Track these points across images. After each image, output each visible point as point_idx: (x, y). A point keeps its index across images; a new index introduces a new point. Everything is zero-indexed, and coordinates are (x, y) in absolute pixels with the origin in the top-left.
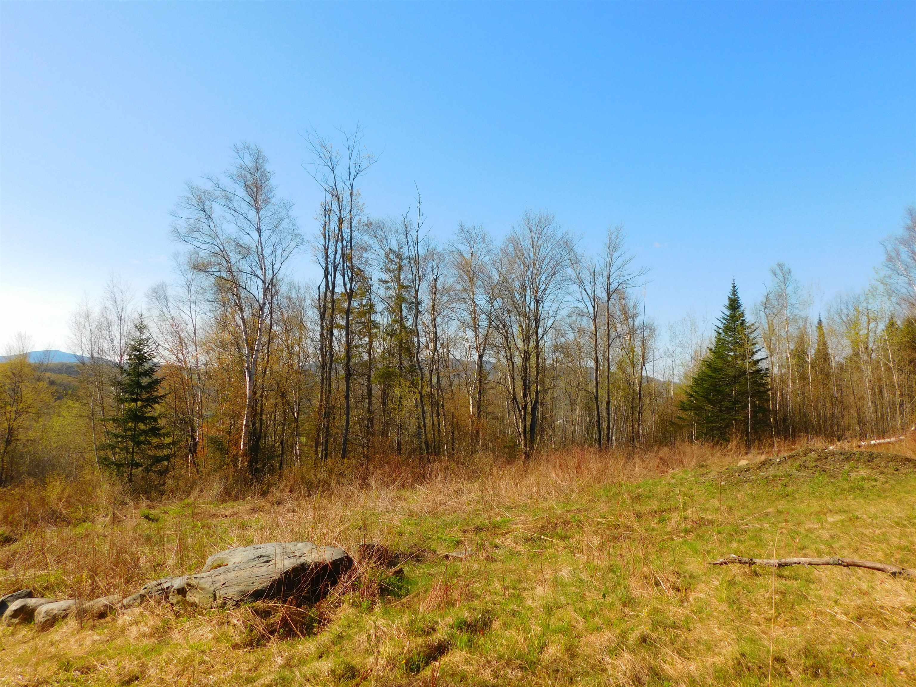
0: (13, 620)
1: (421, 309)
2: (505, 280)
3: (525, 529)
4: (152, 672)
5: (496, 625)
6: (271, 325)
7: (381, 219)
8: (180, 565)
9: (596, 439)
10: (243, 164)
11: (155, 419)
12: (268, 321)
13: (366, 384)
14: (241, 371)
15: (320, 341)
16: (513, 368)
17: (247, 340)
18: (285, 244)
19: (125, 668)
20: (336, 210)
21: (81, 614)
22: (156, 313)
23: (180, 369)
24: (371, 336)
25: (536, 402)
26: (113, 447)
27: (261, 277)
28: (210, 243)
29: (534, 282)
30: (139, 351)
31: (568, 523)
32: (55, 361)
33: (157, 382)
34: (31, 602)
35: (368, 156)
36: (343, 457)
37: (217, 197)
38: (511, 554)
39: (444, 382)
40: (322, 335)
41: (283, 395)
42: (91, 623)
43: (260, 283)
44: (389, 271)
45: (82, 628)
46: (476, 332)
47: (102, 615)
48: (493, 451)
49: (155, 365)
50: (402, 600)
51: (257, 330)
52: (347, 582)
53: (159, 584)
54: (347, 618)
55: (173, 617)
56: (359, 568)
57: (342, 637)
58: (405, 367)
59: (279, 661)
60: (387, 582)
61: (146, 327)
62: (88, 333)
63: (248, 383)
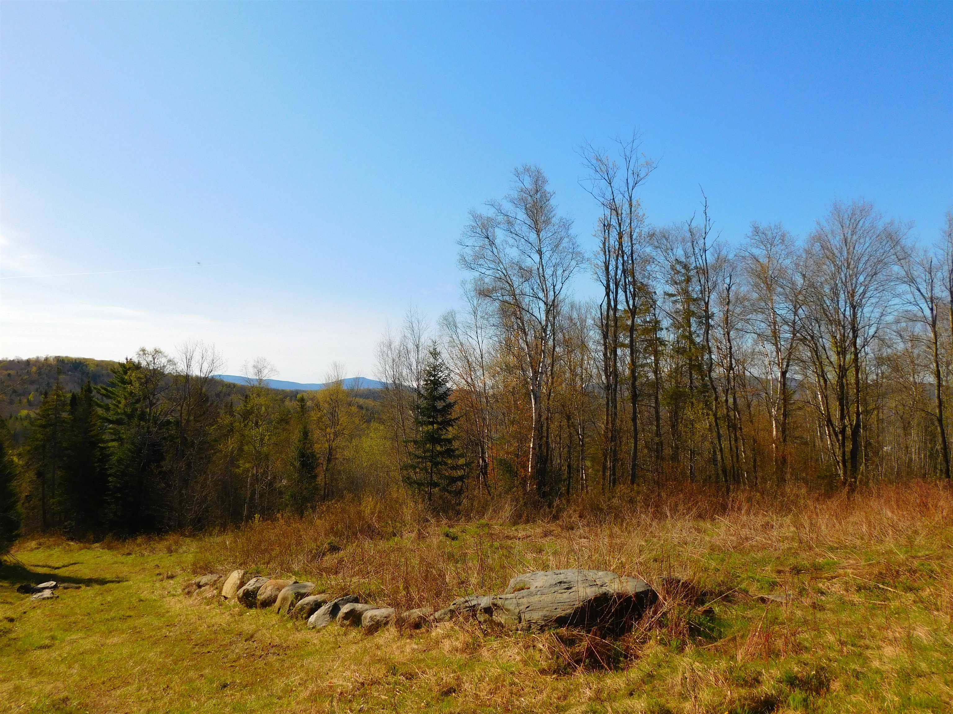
0: (345, 622)
1: (712, 323)
2: (812, 285)
3: (855, 575)
4: (467, 686)
5: (836, 686)
6: (554, 347)
7: (665, 228)
8: (482, 585)
9: (941, 470)
10: (524, 187)
11: (449, 441)
12: (551, 343)
13: (653, 405)
14: (527, 393)
15: (604, 361)
16: (826, 385)
17: (531, 363)
18: (566, 263)
19: (442, 679)
20: (614, 224)
21: (400, 623)
22: (446, 339)
23: (469, 393)
24: (656, 353)
25: (858, 425)
26: (414, 467)
27: (544, 299)
28: (494, 269)
29: (849, 284)
30: (434, 376)
31: (915, 572)
32: (364, 387)
33: (450, 406)
34: (359, 607)
35: (647, 163)
36: (633, 482)
37: (500, 223)
38: (843, 603)
39: (741, 402)
40: (605, 355)
41: (569, 418)
42: (408, 631)
43: (542, 305)
44: (676, 283)
45: (402, 635)
46: (777, 346)
47: (417, 626)
48: (806, 482)
49: (449, 389)
50: (716, 644)
51: (541, 353)
52: (652, 617)
53: (467, 601)
54: (656, 656)
55: (481, 635)
56: (664, 604)
57: (653, 676)
58: (696, 387)
59: (588, 693)
60: (697, 621)
61: (439, 353)
62: (390, 361)
63: (533, 406)
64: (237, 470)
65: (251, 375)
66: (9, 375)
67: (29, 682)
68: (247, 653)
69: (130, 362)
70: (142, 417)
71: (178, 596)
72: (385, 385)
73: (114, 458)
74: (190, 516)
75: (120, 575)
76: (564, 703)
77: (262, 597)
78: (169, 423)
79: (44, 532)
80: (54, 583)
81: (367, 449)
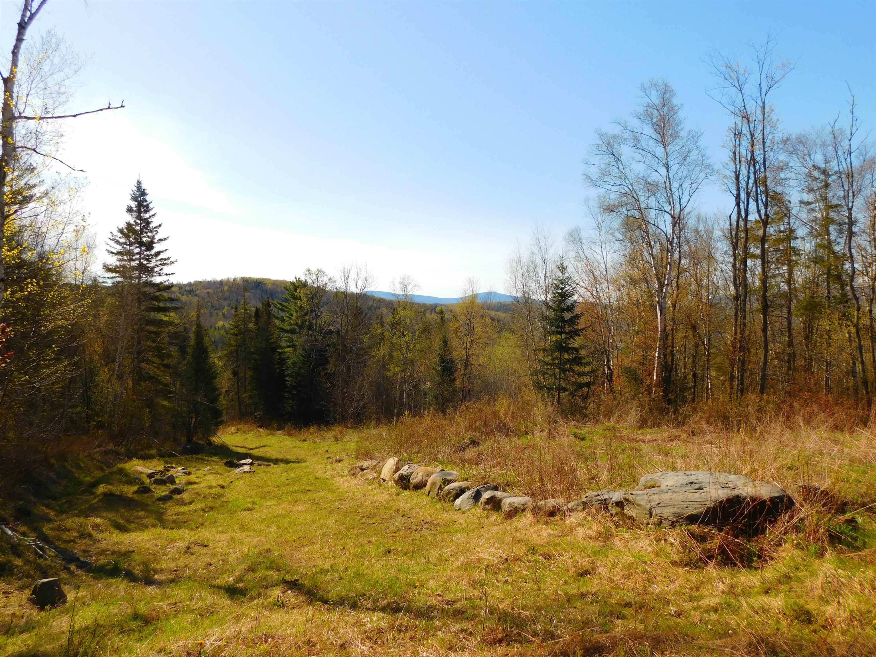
0: (487, 506)
1: (855, 229)
4: (601, 570)
6: (680, 259)
7: (803, 133)
8: (612, 480)
10: (650, 102)
11: (576, 350)
12: (676, 255)
13: (786, 316)
14: (651, 305)
15: (733, 272)
17: (656, 275)
18: (694, 175)
19: (578, 562)
20: (746, 133)
21: (536, 510)
22: (572, 254)
23: (594, 305)
24: (790, 263)
26: (544, 374)
27: (670, 212)
28: (619, 185)
30: (562, 289)
32: (495, 300)
33: (577, 317)
34: (499, 494)
35: (783, 64)
36: (762, 392)
37: (626, 139)
40: (734, 266)
41: (694, 328)
42: (544, 518)
44: (813, 190)
45: (538, 521)
47: (552, 514)
49: (575, 302)
50: (859, 553)
51: (666, 265)
52: (788, 522)
53: (599, 495)
54: (792, 559)
55: (613, 527)
56: (801, 510)
57: (790, 578)
58: (834, 297)
59: (721, 587)
60: (838, 529)
61: (565, 269)
62: (520, 276)
63: (659, 317)
64: (388, 373)
65: (398, 291)
66: (208, 293)
67: (240, 535)
68: (405, 527)
69: (299, 281)
70: (310, 327)
71: (346, 476)
72: (516, 299)
73: (289, 362)
74: (351, 411)
75: (299, 457)
76: (696, 594)
77: (415, 481)
78: (331, 332)
79: (240, 420)
80: (251, 461)
81: (500, 357)
